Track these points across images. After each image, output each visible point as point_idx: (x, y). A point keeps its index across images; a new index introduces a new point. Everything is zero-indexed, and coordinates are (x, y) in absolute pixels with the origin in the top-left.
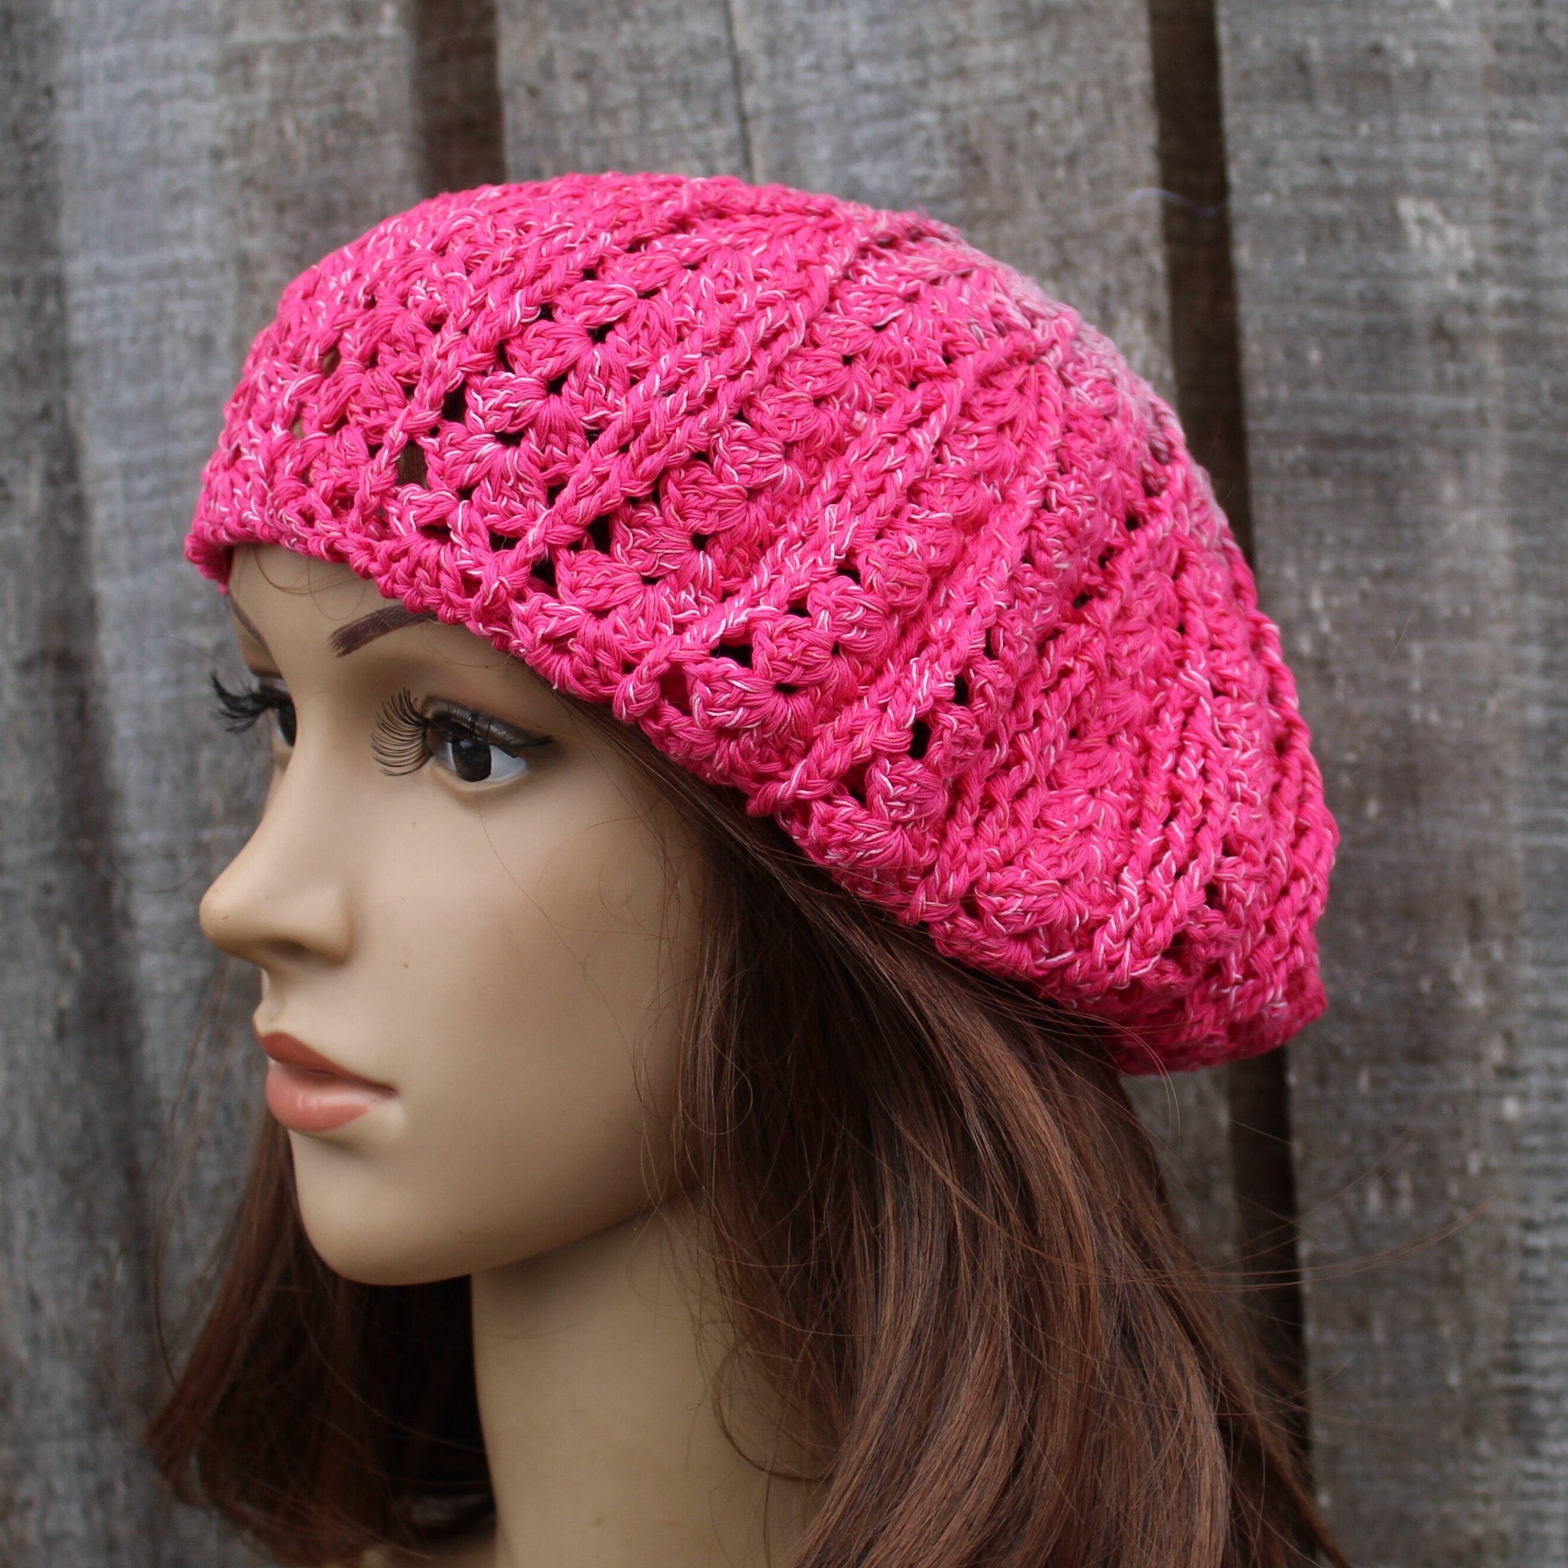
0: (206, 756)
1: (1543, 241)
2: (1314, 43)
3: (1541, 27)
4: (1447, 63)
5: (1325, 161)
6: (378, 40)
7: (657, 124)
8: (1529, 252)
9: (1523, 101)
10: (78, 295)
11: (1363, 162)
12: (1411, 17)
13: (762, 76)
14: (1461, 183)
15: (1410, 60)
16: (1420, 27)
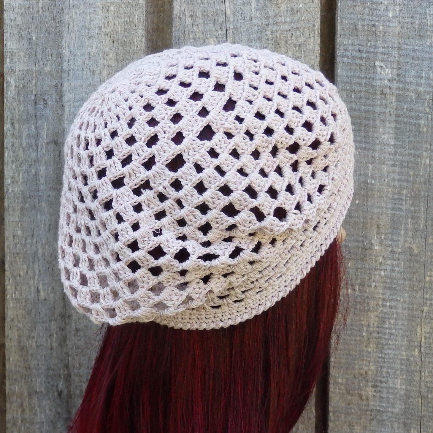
1: (407, 74)
3: (412, 24)
4: (390, 30)
5: (360, 51)
8: (404, 76)
11: (368, 52)
12: (382, 19)
13: (231, 20)
14: (390, 59)
15: (381, 29)
16: (384, 21)
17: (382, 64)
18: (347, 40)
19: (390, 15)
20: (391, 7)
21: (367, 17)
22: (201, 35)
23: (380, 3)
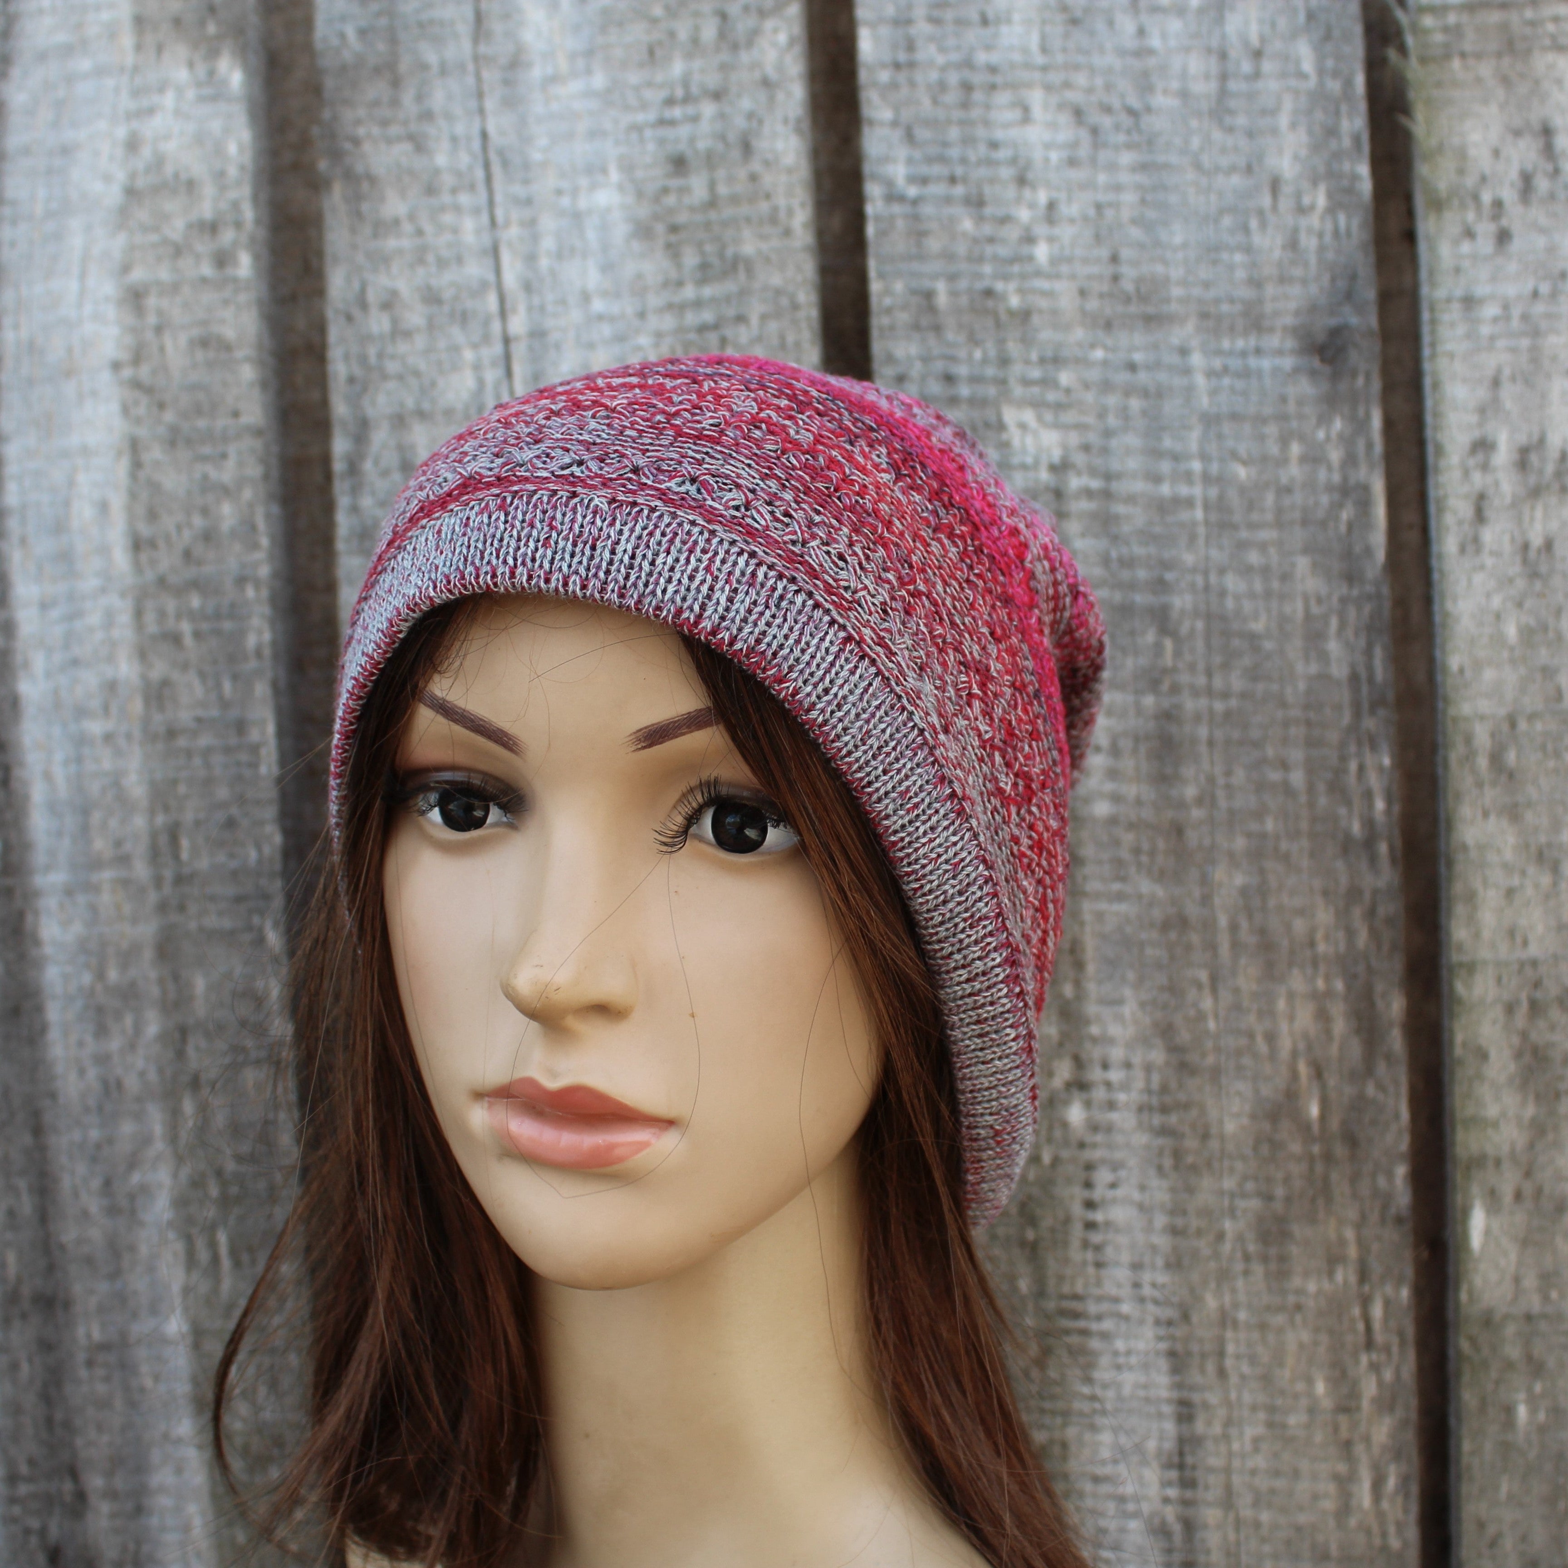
0: (96, 817)
1: (1114, 443)
2: (941, 288)
3: (1116, 278)
4: (1043, 303)
5: (949, 379)
6: (235, 280)
7: (442, 344)
8: (1105, 451)
9: (1101, 334)
10: (12, 470)
11: (975, 380)
12: (1016, 268)
13: (522, 309)
14: (1051, 396)
15: (1014, 301)
16: (1023, 277)
17: (1029, 416)
18: (903, 343)
19: (1042, 252)
20: (1041, 230)
21: (963, 266)
22: (422, 366)
23: (1005, 220)
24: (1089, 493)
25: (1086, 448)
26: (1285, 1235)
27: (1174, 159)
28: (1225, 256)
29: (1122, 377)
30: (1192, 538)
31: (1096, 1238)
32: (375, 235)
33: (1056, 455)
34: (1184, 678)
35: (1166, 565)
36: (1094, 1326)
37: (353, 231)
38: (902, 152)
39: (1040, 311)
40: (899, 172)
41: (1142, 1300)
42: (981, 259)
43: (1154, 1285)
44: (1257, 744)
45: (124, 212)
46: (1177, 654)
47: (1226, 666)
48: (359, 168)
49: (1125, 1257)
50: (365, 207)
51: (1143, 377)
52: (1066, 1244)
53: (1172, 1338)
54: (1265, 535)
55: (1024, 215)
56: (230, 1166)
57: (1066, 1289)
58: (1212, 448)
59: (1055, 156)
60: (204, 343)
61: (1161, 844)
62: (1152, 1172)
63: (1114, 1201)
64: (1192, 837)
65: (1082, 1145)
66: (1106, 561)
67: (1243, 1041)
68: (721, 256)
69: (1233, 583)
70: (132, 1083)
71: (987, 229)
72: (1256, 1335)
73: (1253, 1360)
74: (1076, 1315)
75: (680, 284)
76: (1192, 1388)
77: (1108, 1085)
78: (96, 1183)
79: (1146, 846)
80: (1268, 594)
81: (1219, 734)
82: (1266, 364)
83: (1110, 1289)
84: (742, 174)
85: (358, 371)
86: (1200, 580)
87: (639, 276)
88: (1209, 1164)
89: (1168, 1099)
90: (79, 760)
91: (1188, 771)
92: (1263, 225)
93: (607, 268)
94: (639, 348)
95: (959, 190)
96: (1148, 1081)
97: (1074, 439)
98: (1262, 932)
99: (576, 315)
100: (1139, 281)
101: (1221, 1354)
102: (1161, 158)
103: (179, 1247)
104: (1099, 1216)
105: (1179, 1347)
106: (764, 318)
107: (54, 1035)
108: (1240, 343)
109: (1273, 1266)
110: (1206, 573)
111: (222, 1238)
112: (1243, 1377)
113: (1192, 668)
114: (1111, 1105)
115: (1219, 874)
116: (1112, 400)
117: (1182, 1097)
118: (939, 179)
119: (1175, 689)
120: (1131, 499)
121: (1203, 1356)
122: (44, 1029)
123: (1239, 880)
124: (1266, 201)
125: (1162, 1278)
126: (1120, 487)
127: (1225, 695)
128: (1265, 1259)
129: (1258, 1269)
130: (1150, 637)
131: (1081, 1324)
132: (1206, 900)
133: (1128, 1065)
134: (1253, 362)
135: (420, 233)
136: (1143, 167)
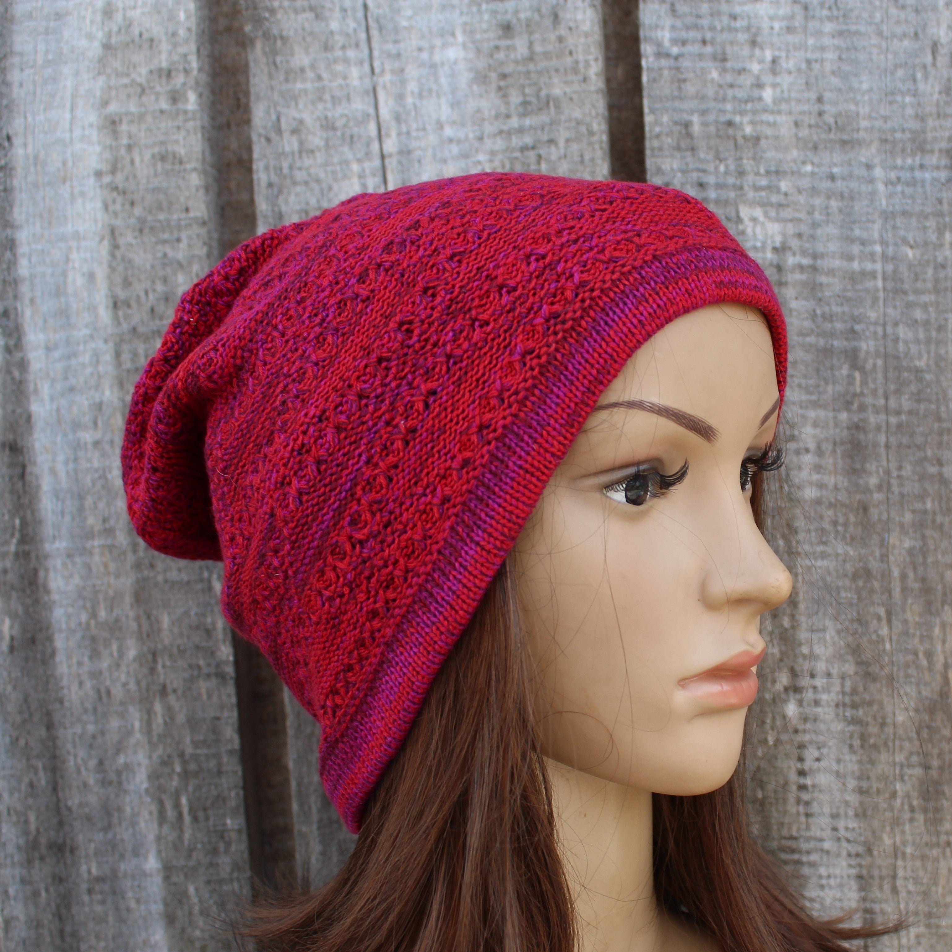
0: (89, 501)
1: (819, 232)
2: (695, 119)
3: (820, 114)
4: (769, 132)
5: (701, 185)
6: (185, 112)
7: (336, 159)
8: (812, 238)
9: (810, 154)
10: (22, 249)
11: (721, 186)
12: (749, 106)
13: (394, 134)
14: (774, 199)
15: (748, 130)
16: (755, 112)
17: (758, 213)
18: (669, 160)
19: (768, 94)
20: (767, 79)
21: (712, 104)
22: (322, 175)
23: (742, 71)
24: (801, 268)
25: (800, 236)
26: (939, 793)
27: (862, 29)
28: (899, 98)
29: (826, 185)
30: (875, 300)
31: (805, 796)
32: (287, 80)
33: (778, 240)
34: (869, 400)
35: (856, 320)
36: (804, 859)
37: (271, 77)
38: (668, 22)
39: (767, 138)
40: (665, 36)
41: (839, 839)
42: (724, 100)
43: (847, 829)
44: (919, 447)
45: (102, 61)
46: (864, 383)
47: (898, 391)
48: (275, 32)
49: (827, 810)
50: (278, 59)
51: (839, 184)
52: (785, 800)
53: (860, 866)
54: (926, 298)
55: (755, 67)
56: (189, 750)
57: (785, 832)
58: (889, 236)
59: (777, 25)
60: (163, 158)
61: (852, 519)
62: (846, 750)
63: (819, 770)
64: (874, 513)
65: (796, 731)
66: (813, 316)
67: (910, 657)
68: (538, 97)
69: (903, 332)
70: (118, 692)
71: (729, 78)
72: (918, 863)
73: (916, 881)
74: (793, 851)
75: (508, 116)
76: (873, 901)
77: (815, 688)
78: (92, 763)
79: (841, 520)
80: (928, 341)
81: (893, 440)
82: (927, 176)
83: (815, 832)
84: (553, 37)
85: (274, 178)
86: (880, 330)
87: (479, 111)
88: (886, 744)
89: (857, 699)
90: (76, 460)
91: (871, 467)
92: (926, 77)
93: (455, 105)
94: (479, 162)
95: (709, 49)
96: (843, 686)
97: (791, 229)
98: (924, 580)
99: (433, 138)
100: (838, 115)
101: (894, 877)
102: (853, 28)
103: (154, 808)
104: (808, 781)
105: (864, 872)
106: (568, 141)
107: (60, 657)
108: (909, 161)
109: (931, 815)
110: (884, 325)
111: (184, 801)
112: (909, 892)
113: (874, 393)
114: (817, 703)
115: (893, 539)
116: (817, 201)
117: (867, 697)
118: (694, 42)
119: (862, 408)
120: (831, 272)
121: (881, 878)
122: (53, 653)
123: (907, 544)
124: (929, 59)
125: (852, 824)
126: (823, 264)
127: (898, 413)
128: (925, 811)
129: (920, 817)
130: (845, 371)
131: (796, 857)
132: (884, 558)
133: (829, 675)
134: (918, 174)
135: (319, 78)
136: (841, 34)
